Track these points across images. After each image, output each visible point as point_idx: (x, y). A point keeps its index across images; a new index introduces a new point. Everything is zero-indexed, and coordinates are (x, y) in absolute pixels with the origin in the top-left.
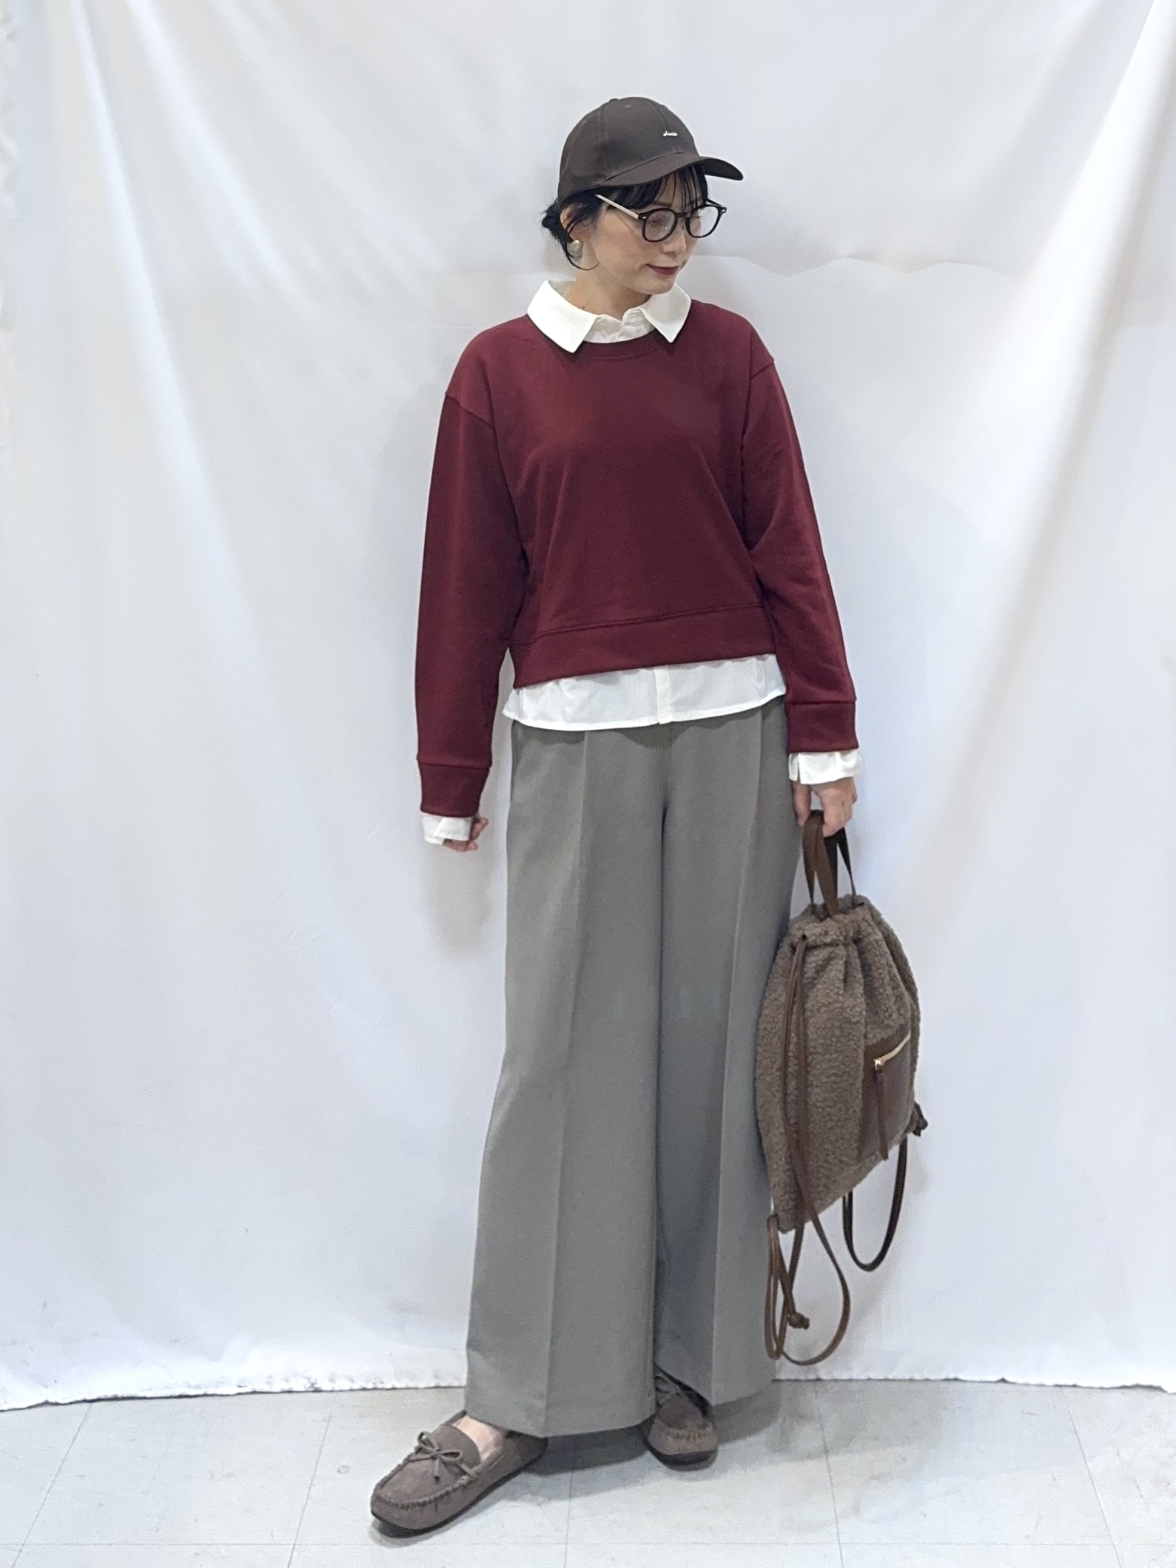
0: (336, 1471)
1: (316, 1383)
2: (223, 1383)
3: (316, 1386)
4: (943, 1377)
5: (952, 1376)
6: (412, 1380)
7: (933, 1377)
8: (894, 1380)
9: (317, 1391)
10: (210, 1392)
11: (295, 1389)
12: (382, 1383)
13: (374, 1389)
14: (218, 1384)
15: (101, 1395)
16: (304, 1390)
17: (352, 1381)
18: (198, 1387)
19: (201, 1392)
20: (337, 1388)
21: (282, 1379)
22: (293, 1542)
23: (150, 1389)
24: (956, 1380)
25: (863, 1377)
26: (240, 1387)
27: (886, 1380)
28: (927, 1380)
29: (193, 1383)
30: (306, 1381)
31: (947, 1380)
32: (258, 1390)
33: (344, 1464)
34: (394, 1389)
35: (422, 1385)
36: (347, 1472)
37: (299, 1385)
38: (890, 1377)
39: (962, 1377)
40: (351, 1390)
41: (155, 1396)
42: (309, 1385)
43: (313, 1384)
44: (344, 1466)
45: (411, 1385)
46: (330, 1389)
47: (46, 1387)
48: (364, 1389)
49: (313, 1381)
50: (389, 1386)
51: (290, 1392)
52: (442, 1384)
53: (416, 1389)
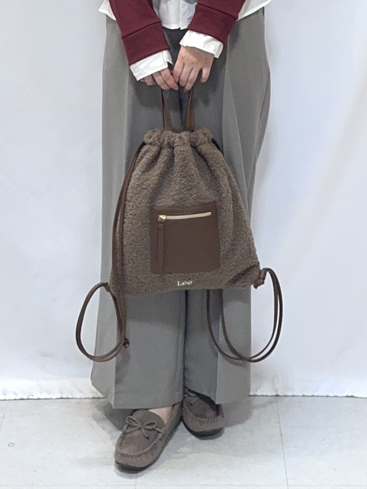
0: (7, 445)
4: (345, 395)
5: (350, 395)
6: (49, 394)
7: (339, 395)
8: (317, 396)
12: (32, 396)
13: (28, 399)
17: (16, 394)
20: (7, 399)
24: (352, 396)
25: (301, 394)
27: (313, 396)
28: (336, 396)
31: (347, 396)
34: (39, 399)
35: (54, 397)
36: (13, 446)
38: (316, 394)
39: (355, 395)
40: (15, 400)
44: (11, 443)
45: (48, 397)
46: (3, 399)
48: (22, 399)
50: (36, 397)
52: (64, 397)
53: (51, 399)
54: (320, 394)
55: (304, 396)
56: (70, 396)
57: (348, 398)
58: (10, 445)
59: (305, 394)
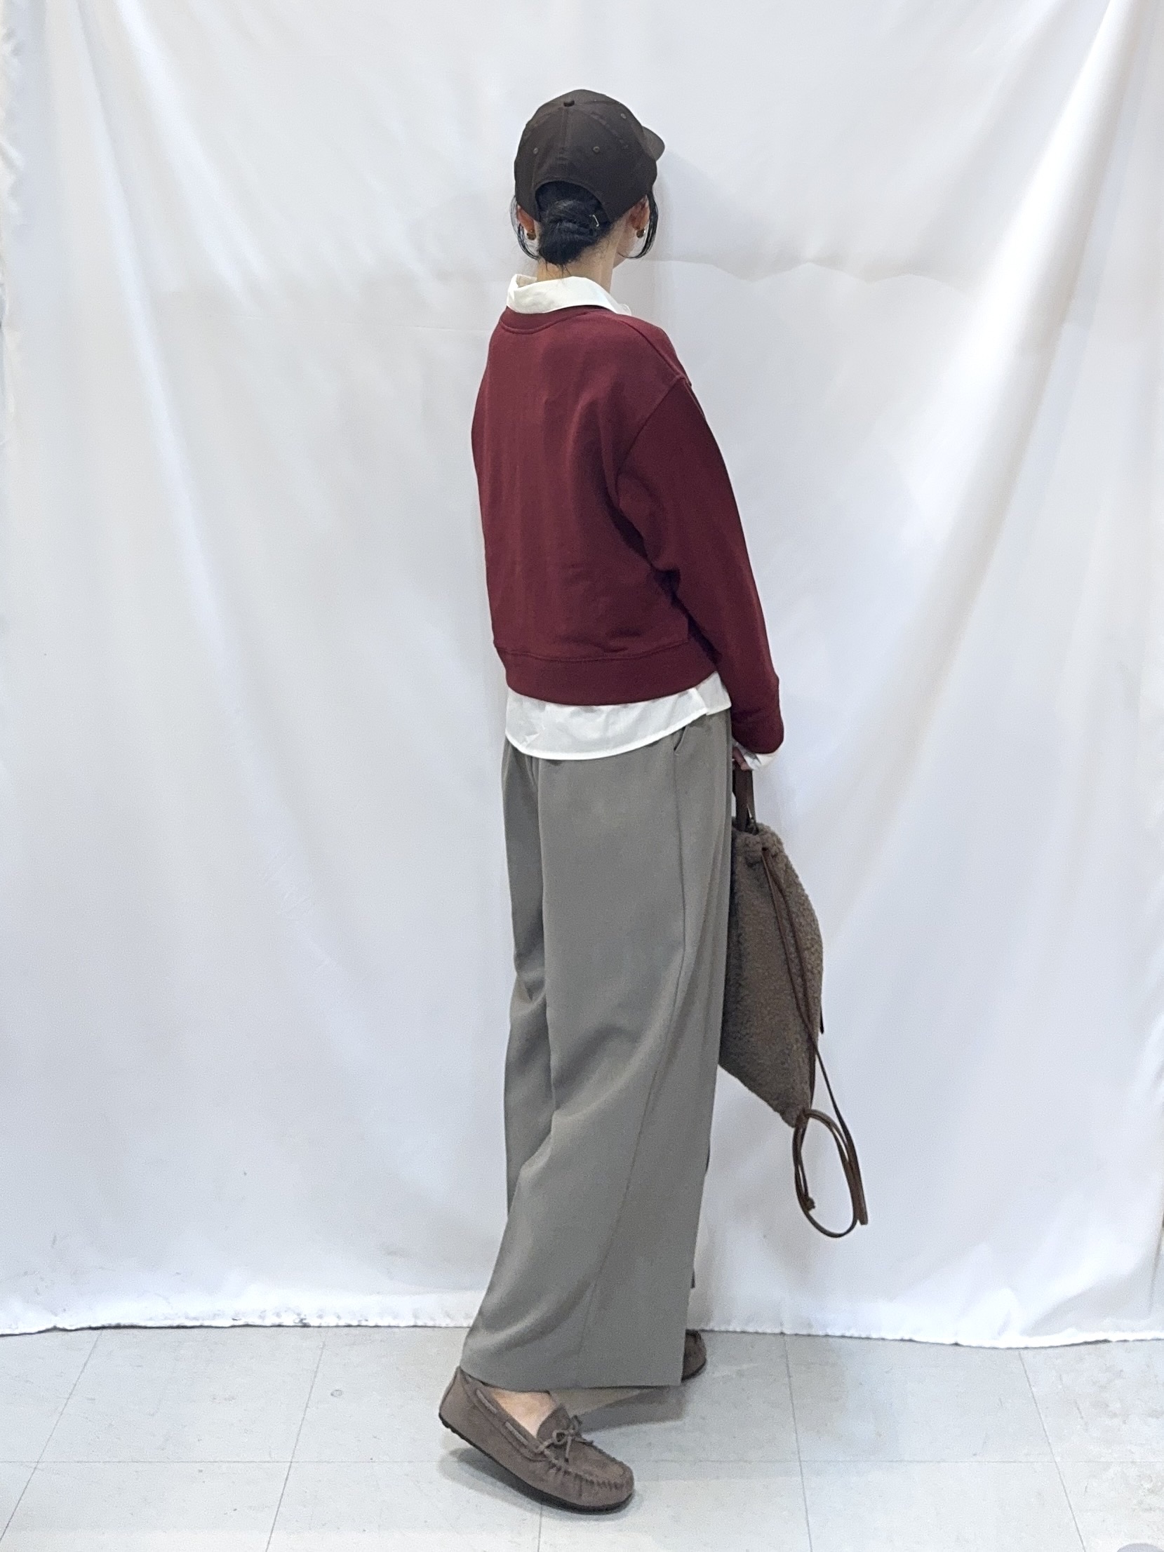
0: (329, 1394)
1: (305, 1319)
2: (219, 1315)
3: (304, 1321)
4: (899, 1338)
5: (907, 1338)
6: (395, 1318)
7: (889, 1337)
8: (851, 1337)
9: (305, 1326)
10: (206, 1323)
11: (284, 1324)
12: (367, 1320)
13: (359, 1326)
14: (215, 1316)
15: (105, 1323)
16: (292, 1324)
17: (339, 1317)
18: (195, 1318)
19: (198, 1324)
20: (323, 1324)
21: (274, 1313)
22: (290, 1461)
23: (151, 1319)
24: (911, 1340)
26: (234, 1319)
27: (843, 1337)
28: (883, 1339)
29: (192, 1315)
30: (296, 1316)
31: (902, 1340)
32: (250, 1323)
33: (337, 1388)
34: (377, 1326)
35: (403, 1324)
36: (340, 1395)
37: (289, 1320)
38: (848, 1334)
39: (916, 1339)
40: (337, 1326)
41: (154, 1326)
42: (297, 1321)
43: (302, 1320)
44: (337, 1391)
45: (393, 1323)
46: (318, 1325)
47: (56, 1315)
48: (349, 1326)
49: (302, 1317)
50: (372, 1324)
51: (280, 1326)
52: (420, 1323)
53: (398, 1327)
54: (856, 1335)
56: (430, 1324)
57: (902, 1343)
58: (335, 1393)
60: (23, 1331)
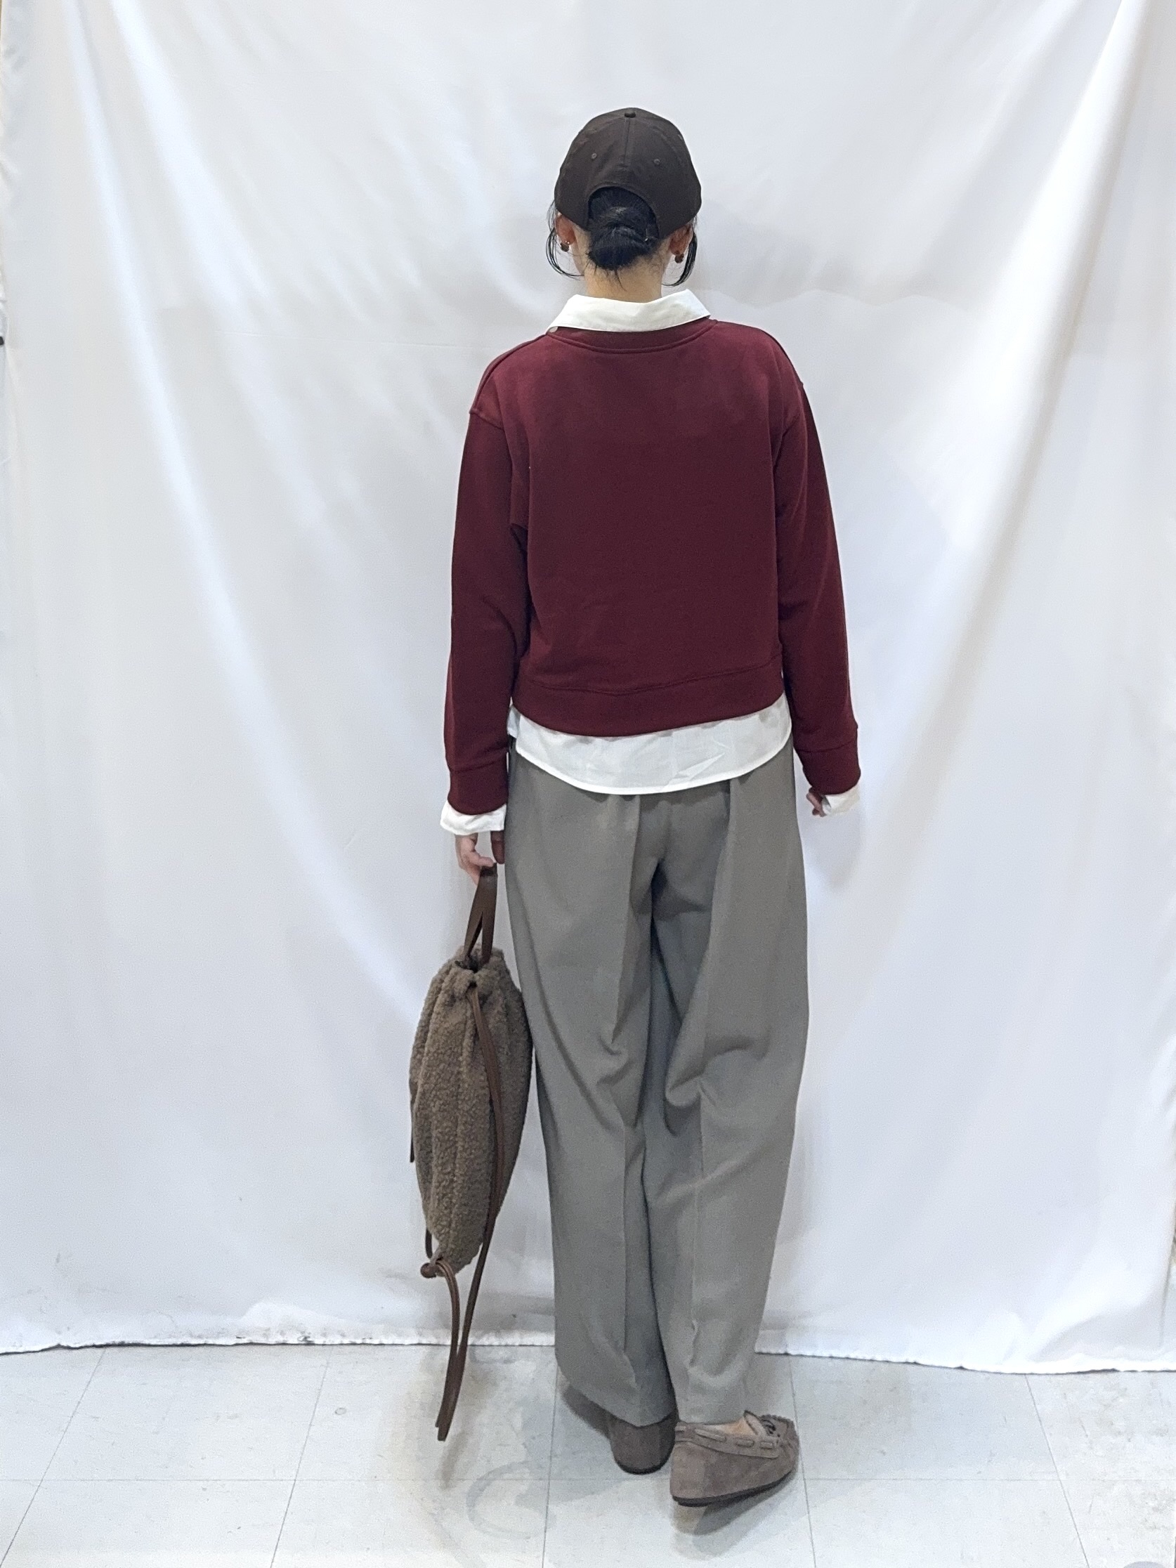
0: (333, 1412)
1: (309, 1337)
2: (222, 1333)
3: (309, 1339)
4: (904, 1360)
5: (911, 1360)
6: (399, 1336)
7: (894, 1359)
8: (855, 1359)
9: (310, 1344)
10: (210, 1342)
11: (288, 1342)
12: (371, 1338)
13: (363, 1344)
15: (110, 1341)
16: (297, 1342)
17: (343, 1336)
18: (200, 1337)
19: (201, 1342)
20: (328, 1343)
21: (278, 1332)
22: (294, 1478)
23: (155, 1337)
24: (915, 1363)
25: (826, 1354)
26: (238, 1338)
27: (848, 1359)
28: (888, 1362)
29: (197, 1334)
30: (300, 1335)
31: (907, 1363)
32: (254, 1342)
33: (341, 1406)
34: (381, 1345)
35: (407, 1342)
36: (343, 1413)
37: (293, 1338)
38: (852, 1356)
39: (921, 1362)
40: (341, 1344)
41: (159, 1343)
42: (302, 1339)
44: (341, 1409)
45: (398, 1341)
46: (322, 1343)
47: (60, 1333)
48: (354, 1344)
49: (307, 1335)
50: (376, 1342)
51: (284, 1344)
52: (424, 1341)
53: (402, 1345)
54: (861, 1357)
55: (831, 1357)
56: (434, 1341)
57: (906, 1366)
58: (339, 1411)
59: (834, 1355)
60: (27, 1350)
